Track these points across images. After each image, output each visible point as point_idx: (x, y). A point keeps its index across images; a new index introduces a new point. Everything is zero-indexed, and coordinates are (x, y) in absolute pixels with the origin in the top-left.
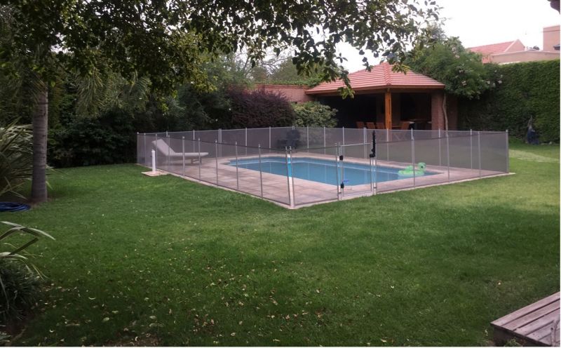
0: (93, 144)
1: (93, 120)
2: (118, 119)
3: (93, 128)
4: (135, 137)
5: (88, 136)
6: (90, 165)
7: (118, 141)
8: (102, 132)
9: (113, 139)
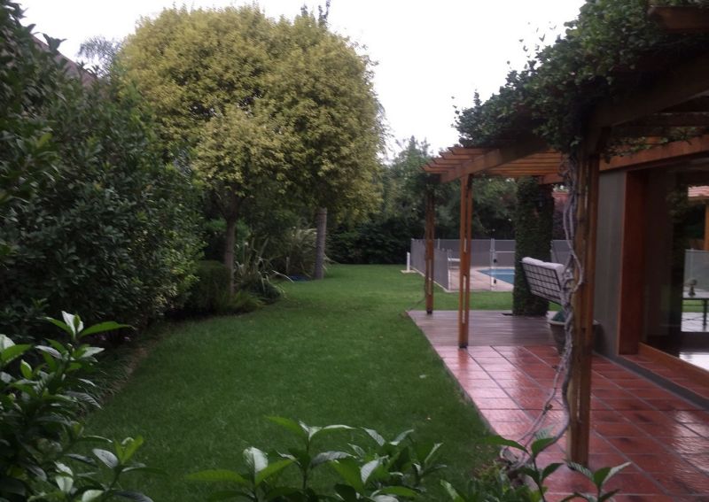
0: (377, 246)
1: (377, 226)
2: (396, 226)
3: (376, 233)
4: (410, 242)
5: (372, 239)
6: (375, 263)
7: (396, 245)
8: (383, 236)
9: (391, 243)
